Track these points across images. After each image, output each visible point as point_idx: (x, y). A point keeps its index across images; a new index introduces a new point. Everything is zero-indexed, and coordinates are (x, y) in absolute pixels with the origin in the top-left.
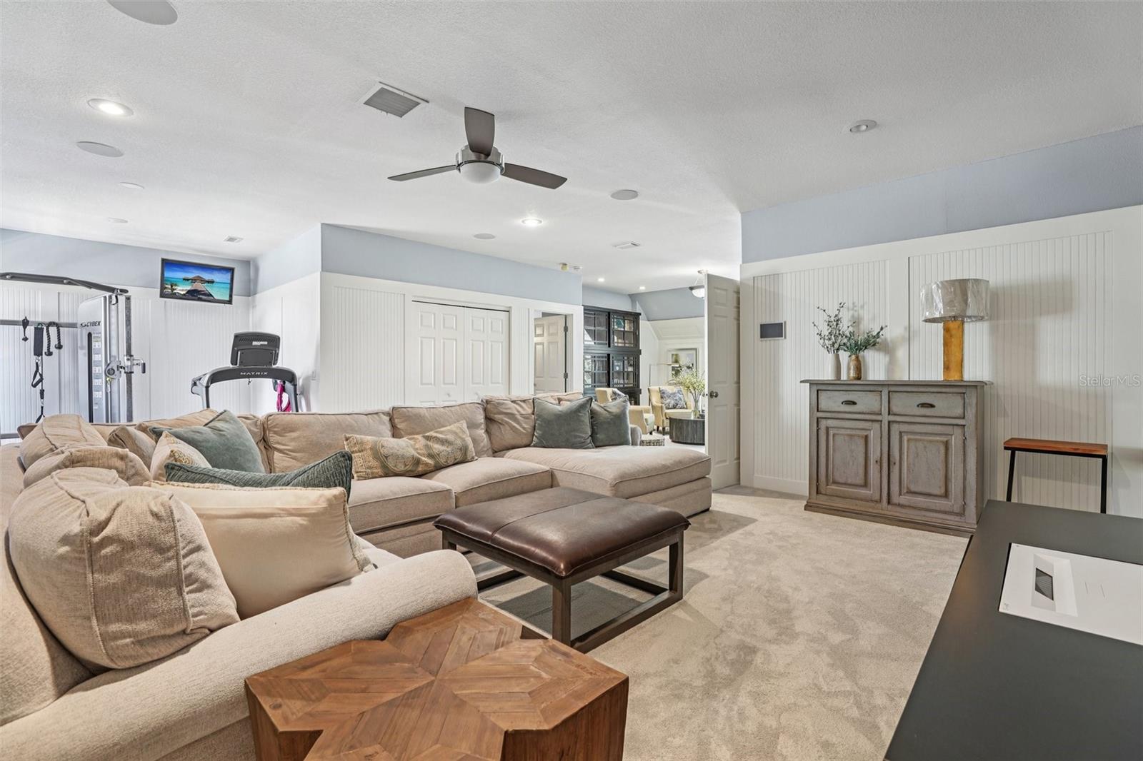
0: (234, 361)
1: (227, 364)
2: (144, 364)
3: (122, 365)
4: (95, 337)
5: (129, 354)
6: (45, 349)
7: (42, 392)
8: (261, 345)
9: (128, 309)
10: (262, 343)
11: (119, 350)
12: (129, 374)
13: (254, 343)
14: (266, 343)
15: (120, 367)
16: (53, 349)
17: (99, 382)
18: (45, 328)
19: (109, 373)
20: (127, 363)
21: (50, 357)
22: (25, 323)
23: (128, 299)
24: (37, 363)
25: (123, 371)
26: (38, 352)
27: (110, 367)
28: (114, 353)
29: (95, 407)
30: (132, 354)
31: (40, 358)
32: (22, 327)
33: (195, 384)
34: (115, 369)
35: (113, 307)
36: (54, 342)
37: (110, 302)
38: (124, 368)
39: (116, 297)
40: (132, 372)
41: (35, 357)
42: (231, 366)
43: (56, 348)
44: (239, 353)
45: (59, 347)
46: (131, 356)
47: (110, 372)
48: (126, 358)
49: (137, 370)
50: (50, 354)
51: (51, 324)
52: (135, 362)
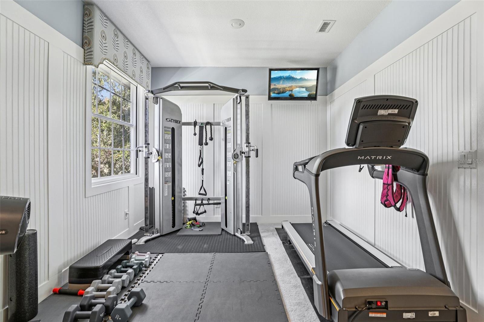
0: (351, 139)
1: (341, 144)
2: (257, 150)
3: (243, 151)
4: (228, 130)
5: (248, 142)
6: (204, 141)
7: (203, 169)
8: (389, 114)
9: (247, 105)
10: (390, 111)
11: (241, 139)
12: (248, 157)
13: (381, 112)
14: (396, 111)
15: (242, 153)
16: (208, 141)
17: (230, 164)
18: (204, 126)
19: (235, 158)
20: (245, 149)
21: (206, 146)
22: (195, 124)
23: (247, 97)
24: (200, 150)
25: (243, 155)
26: (201, 143)
27: (235, 153)
28: (239, 142)
29: (228, 183)
30: (250, 142)
31: (202, 147)
32: (193, 126)
33: (296, 169)
34: (239, 154)
35: (239, 106)
36: (209, 136)
37: (237, 102)
38: (244, 153)
39: (240, 97)
40: (249, 157)
41: (199, 146)
42: (347, 147)
43: (210, 140)
44: (361, 127)
45: (211, 139)
46: (249, 143)
47: (235, 156)
48: (245, 145)
49: (253, 154)
50: (207, 144)
51: (208, 123)
52: (252, 148)
